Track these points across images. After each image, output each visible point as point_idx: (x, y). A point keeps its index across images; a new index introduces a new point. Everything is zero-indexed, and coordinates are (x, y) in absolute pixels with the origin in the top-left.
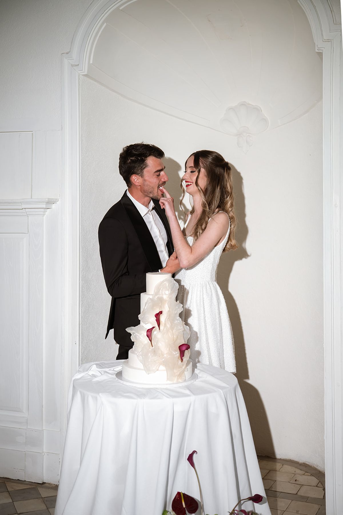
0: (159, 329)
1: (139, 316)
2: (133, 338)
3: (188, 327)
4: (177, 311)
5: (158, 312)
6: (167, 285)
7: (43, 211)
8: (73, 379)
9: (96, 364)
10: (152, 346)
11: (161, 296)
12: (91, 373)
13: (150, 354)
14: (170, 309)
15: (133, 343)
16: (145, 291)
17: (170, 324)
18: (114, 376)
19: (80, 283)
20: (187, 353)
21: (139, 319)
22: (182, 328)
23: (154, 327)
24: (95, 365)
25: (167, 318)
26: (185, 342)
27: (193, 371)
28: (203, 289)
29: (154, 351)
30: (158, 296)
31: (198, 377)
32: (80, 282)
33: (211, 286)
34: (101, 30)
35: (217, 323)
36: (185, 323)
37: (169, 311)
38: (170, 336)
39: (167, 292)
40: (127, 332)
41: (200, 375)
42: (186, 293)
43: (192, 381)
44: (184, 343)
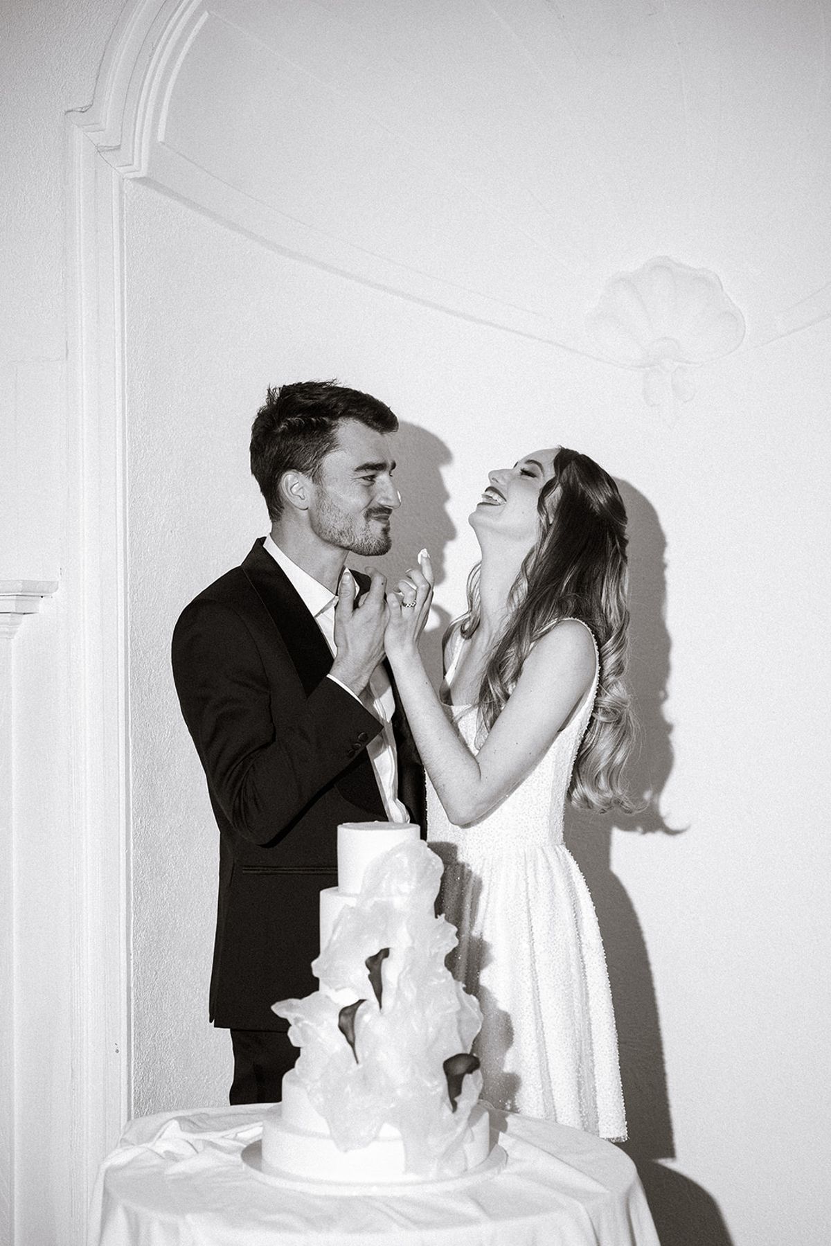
0: (381, 1007)
1: (314, 964)
2: (294, 1037)
3: (475, 999)
4: (439, 948)
5: (375, 953)
6: (406, 861)
7: (8, 619)
8: (107, 1164)
9: (180, 1117)
10: (357, 1062)
11: (384, 900)
12: (161, 1147)
13: (348, 1089)
14: (413, 942)
15: (296, 1052)
16: (332, 881)
17: (415, 990)
18: (237, 1158)
19: (128, 855)
20: (472, 1085)
21: (316, 973)
22: (453, 1001)
23: (361, 1001)
24: (175, 1124)
25: (405, 968)
26: (465, 1047)
27: (493, 1140)
28: (528, 872)
29: (365, 1078)
30: (376, 899)
31: (509, 1159)
32: (129, 851)
33: (550, 859)
34: (193, 34)
35: (574, 978)
36: (464, 986)
37: (412, 948)
38: (416, 1028)
39: (406, 888)
40: (277, 1016)
41: (514, 1154)
42: (471, 889)
43: (488, 1174)
44: (460, 1050)
